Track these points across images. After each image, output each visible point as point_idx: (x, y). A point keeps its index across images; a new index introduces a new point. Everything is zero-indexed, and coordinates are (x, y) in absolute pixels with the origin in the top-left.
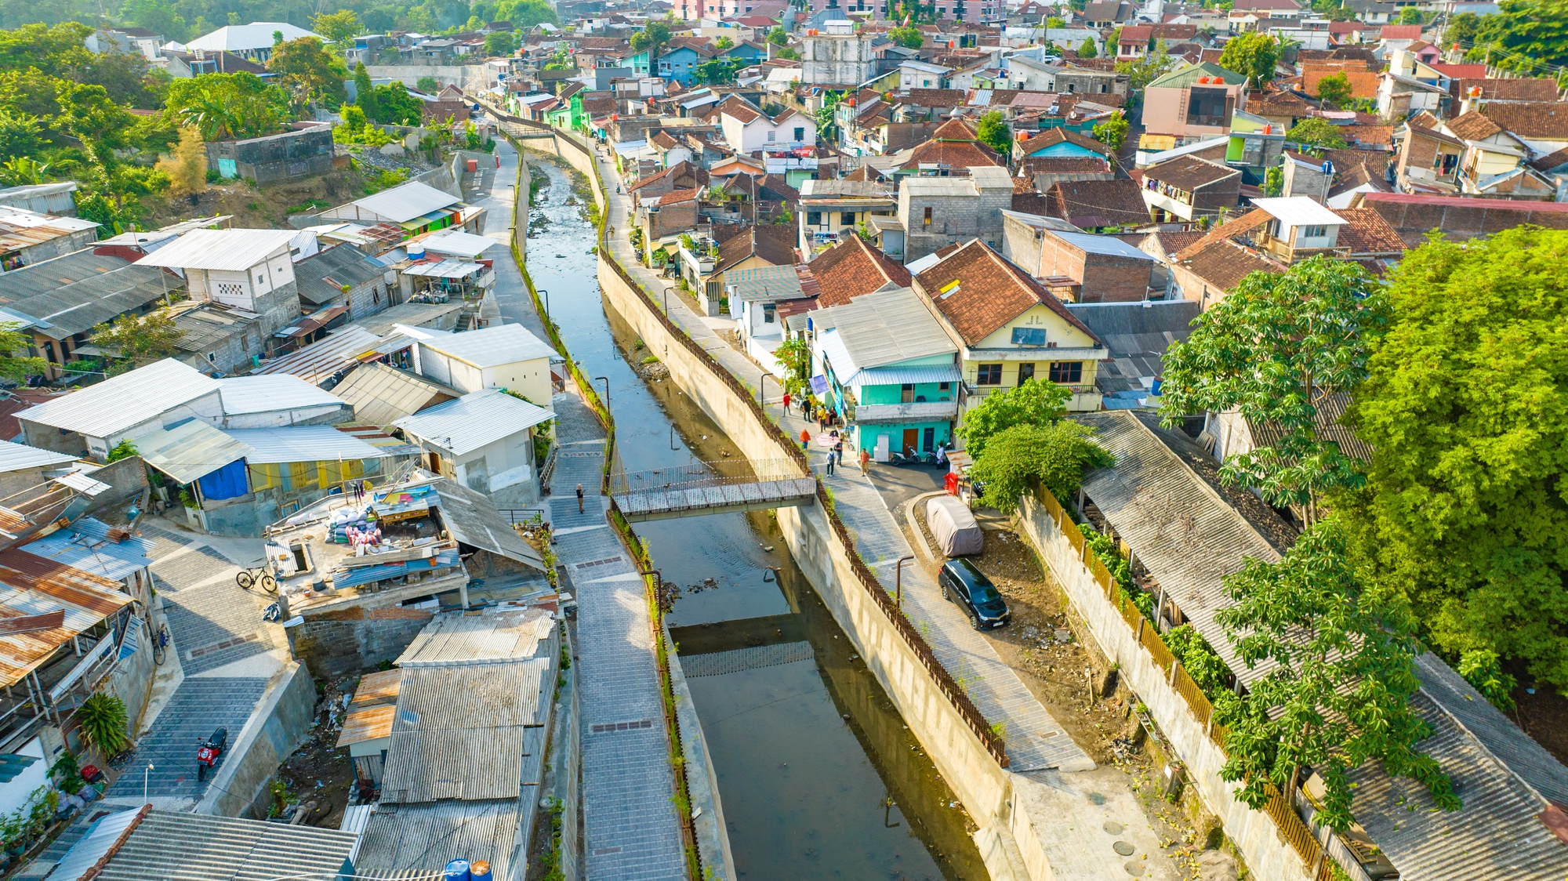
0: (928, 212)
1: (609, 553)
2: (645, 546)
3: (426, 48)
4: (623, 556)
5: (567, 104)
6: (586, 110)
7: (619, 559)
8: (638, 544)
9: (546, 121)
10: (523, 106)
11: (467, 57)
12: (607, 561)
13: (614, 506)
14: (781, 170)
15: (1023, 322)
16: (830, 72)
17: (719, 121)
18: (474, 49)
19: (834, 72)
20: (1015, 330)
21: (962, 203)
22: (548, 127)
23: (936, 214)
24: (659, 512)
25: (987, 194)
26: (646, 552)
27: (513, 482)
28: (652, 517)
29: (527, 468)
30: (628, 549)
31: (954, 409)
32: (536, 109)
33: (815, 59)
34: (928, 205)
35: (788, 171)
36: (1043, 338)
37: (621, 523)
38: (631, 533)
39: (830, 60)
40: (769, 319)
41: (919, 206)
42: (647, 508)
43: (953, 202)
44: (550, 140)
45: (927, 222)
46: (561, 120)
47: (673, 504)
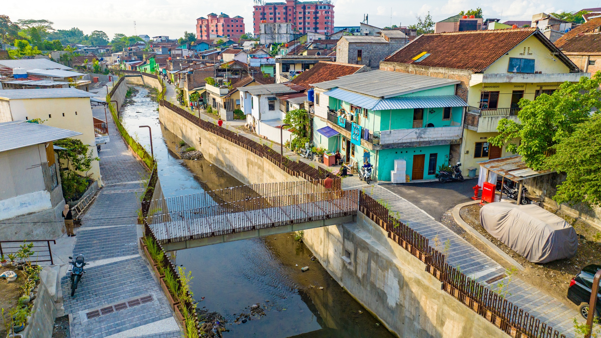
0: (360, 53)
1: (137, 292)
2: (184, 280)
3: (85, 50)
4: (156, 294)
5: (148, 62)
6: (156, 62)
7: (149, 299)
8: (175, 276)
9: (138, 70)
10: (127, 66)
11: (104, 54)
12: (133, 303)
13: (148, 232)
14: (258, 65)
15: (516, 53)
16: (273, 38)
17: (222, 58)
18: (108, 50)
19: (275, 39)
20: (511, 59)
21: (379, 47)
22: (139, 72)
23: (364, 54)
24: (202, 237)
25: (393, 42)
26: (186, 288)
27: (25, 210)
28: (193, 243)
29: (47, 195)
30: (163, 285)
31: (460, 133)
32: (133, 67)
33: (265, 33)
34: (360, 49)
35: (261, 65)
36: (533, 67)
37: (154, 251)
38: (166, 262)
39: (273, 33)
40: (272, 107)
41: (354, 49)
42: (187, 234)
43: (374, 46)
44: (139, 78)
45: (359, 59)
46: (145, 69)
47: (216, 228)
